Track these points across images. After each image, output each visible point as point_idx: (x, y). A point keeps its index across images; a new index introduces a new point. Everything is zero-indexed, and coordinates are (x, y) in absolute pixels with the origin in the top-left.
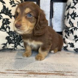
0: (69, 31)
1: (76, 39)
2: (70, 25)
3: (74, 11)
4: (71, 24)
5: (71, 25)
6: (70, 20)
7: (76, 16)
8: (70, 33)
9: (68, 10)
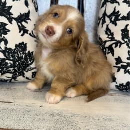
0: (106, 48)
1: (120, 66)
2: (108, 37)
3: (115, 9)
4: (109, 35)
5: (110, 37)
6: (108, 26)
7: (120, 18)
8: (109, 53)
9: (105, 6)
